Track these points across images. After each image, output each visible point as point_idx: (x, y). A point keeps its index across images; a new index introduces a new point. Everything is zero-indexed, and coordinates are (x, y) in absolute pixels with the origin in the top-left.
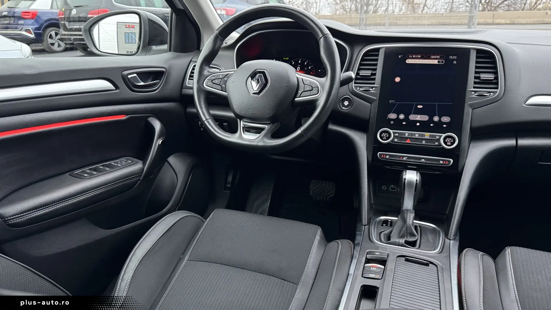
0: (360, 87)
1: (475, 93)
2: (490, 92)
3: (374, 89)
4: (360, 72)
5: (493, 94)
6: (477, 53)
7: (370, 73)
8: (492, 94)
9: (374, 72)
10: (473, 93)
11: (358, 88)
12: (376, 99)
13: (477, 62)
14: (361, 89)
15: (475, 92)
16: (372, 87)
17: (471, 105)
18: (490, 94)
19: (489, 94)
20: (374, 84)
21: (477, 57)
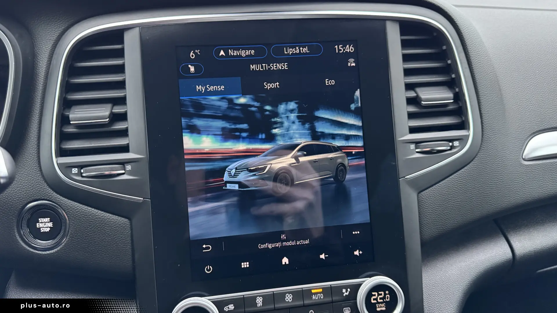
0: (81, 166)
1: (416, 148)
2: (451, 140)
3: (129, 167)
4: (71, 116)
5: (460, 143)
6: (402, 33)
7: (107, 113)
8: (456, 143)
9: (118, 110)
10: (412, 146)
11: (75, 171)
12: (144, 202)
13: (406, 58)
14: (86, 172)
15: (417, 143)
16: (123, 163)
17: (413, 183)
18: (453, 144)
19: (451, 144)
20: (125, 149)
21: (405, 44)
